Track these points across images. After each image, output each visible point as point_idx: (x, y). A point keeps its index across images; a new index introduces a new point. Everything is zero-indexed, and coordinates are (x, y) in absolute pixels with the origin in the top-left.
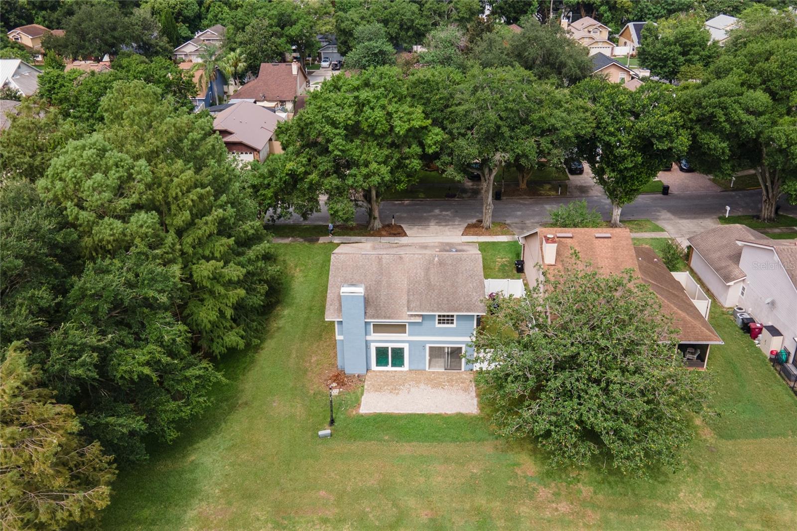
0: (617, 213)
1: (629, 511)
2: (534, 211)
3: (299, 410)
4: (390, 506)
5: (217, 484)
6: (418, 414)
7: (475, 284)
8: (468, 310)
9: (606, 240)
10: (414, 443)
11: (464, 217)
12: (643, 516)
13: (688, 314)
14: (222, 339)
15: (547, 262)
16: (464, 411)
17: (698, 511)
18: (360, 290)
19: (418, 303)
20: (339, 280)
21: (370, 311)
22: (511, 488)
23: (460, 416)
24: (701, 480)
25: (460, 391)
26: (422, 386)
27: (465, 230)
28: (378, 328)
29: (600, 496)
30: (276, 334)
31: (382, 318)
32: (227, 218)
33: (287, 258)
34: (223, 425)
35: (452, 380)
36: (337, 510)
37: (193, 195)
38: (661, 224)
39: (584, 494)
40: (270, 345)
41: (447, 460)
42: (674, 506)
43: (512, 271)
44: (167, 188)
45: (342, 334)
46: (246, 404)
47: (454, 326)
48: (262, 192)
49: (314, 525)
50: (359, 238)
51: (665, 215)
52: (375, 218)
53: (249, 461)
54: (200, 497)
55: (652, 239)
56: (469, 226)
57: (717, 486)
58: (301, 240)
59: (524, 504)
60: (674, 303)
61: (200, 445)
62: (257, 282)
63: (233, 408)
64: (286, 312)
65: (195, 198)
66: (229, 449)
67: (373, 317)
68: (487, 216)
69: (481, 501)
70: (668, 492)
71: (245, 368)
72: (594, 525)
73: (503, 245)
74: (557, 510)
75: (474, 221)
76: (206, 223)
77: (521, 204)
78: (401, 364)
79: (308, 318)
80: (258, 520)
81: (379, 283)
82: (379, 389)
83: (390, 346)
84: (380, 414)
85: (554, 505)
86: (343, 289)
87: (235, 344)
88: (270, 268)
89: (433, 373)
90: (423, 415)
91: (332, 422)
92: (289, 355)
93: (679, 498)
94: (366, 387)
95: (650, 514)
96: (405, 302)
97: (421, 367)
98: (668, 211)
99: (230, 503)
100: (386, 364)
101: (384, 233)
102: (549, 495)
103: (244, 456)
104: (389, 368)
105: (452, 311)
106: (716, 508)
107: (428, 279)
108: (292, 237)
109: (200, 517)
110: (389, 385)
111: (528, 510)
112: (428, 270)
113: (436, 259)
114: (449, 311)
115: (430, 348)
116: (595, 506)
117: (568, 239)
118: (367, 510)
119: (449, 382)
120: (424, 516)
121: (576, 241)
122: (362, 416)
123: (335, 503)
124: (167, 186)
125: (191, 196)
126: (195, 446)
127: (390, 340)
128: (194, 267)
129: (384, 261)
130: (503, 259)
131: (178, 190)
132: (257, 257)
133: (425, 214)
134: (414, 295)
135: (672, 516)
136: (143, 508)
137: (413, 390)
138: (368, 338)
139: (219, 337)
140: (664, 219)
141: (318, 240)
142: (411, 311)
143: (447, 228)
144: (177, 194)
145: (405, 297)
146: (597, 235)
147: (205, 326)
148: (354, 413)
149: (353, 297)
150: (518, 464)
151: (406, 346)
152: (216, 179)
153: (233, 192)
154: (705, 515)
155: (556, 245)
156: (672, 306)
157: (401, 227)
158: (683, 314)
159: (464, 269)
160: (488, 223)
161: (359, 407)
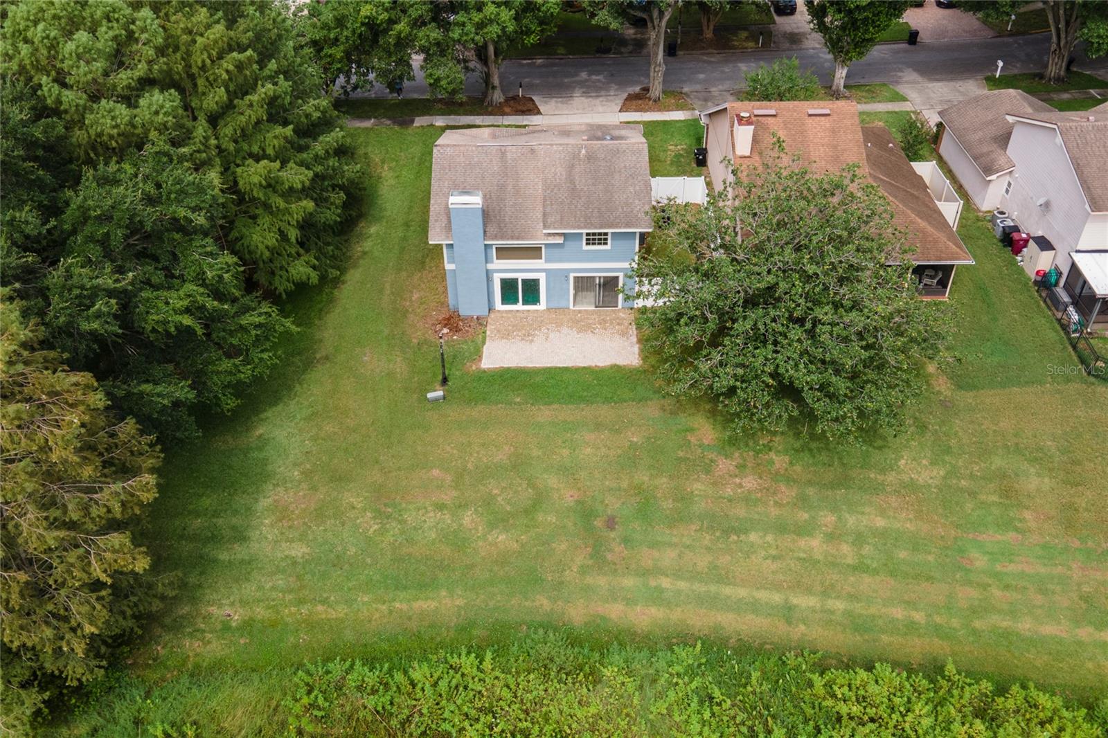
0: (841, 74)
1: (833, 486)
2: (723, 72)
3: (399, 365)
4: (524, 486)
5: (295, 464)
6: (559, 368)
7: (637, 188)
8: (627, 226)
9: (823, 118)
10: (555, 406)
11: (622, 84)
12: (852, 491)
13: (930, 223)
14: (287, 271)
15: (739, 152)
16: (621, 362)
17: (921, 481)
18: (476, 200)
19: (558, 217)
20: (446, 184)
21: (491, 229)
22: (680, 460)
23: (616, 368)
24: (929, 444)
25: (616, 335)
26: (565, 330)
27: (624, 104)
28: (503, 252)
29: (798, 468)
30: (361, 262)
31: (508, 239)
32: (280, 96)
33: (370, 149)
34: (298, 387)
35: (605, 321)
36: (455, 494)
37: (228, 64)
38: (903, 89)
39: (777, 466)
40: (353, 277)
41: (598, 427)
42: (891, 477)
43: (689, 164)
44: (189, 54)
45: (453, 262)
46: (327, 358)
47: (608, 247)
48: (327, 51)
49: (427, 512)
50: (472, 117)
51: (910, 75)
52: (494, 88)
53: (335, 433)
54: (275, 482)
55: (888, 112)
56: (631, 98)
57: (948, 450)
58: (389, 122)
59: (697, 480)
60: (913, 210)
61: (269, 414)
62: (330, 189)
63: (309, 365)
64: (373, 230)
65: (231, 67)
66: (308, 419)
67: (495, 237)
68: (656, 83)
69: (642, 477)
70: (886, 459)
71: (321, 310)
72: (788, 503)
73: (678, 125)
74: (740, 486)
75: (637, 89)
76: (251, 105)
77: (705, 62)
78: (536, 300)
79: (405, 238)
80: (354, 508)
81: (502, 187)
82: (506, 335)
83: (520, 276)
84: (509, 369)
85: (738, 480)
86: (452, 199)
87: (304, 278)
88: (346, 168)
89: (580, 312)
90: (566, 369)
91: (445, 381)
92: (381, 291)
93: (899, 467)
94: (488, 333)
95: (860, 488)
96: (540, 215)
97: (563, 304)
98: (915, 70)
99: (314, 488)
100: (516, 301)
101: (507, 110)
102: (731, 468)
103: (329, 428)
104: (520, 306)
105: (605, 228)
106: (944, 478)
107: (572, 182)
108: (375, 117)
109: (276, 507)
110: (519, 330)
111: (703, 488)
112: (571, 168)
113: (583, 151)
114: (601, 228)
115: (575, 278)
116: (790, 480)
117: (770, 119)
118: (495, 491)
119: (600, 324)
120: (569, 497)
121: (781, 121)
122: (485, 372)
123: (453, 484)
124: (188, 50)
125: (225, 65)
126: (262, 416)
127: (520, 269)
128: (239, 170)
129: (509, 155)
130: (678, 146)
131: (205, 56)
132: (327, 152)
133: (566, 80)
134: (552, 205)
135: (888, 489)
136: (201, 496)
137: (552, 335)
138: (490, 266)
139: (282, 268)
140: (907, 82)
141: (412, 121)
142: (549, 228)
143: (597, 101)
144: (203, 61)
145: (540, 208)
146: (811, 112)
147: (262, 254)
148: (474, 368)
149: (466, 211)
150: (691, 430)
151: (542, 277)
152: (258, 37)
153: (285, 56)
154: (930, 486)
155: (753, 127)
156: (909, 212)
157: (533, 100)
158: (923, 224)
159: (623, 165)
160: (657, 93)
161: (480, 360)
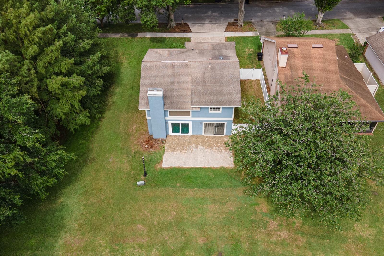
0: (321, 16)
1: (323, 237)
2: (269, 12)
3: (126, 166)
4: (180, 235)
5: (76, 220)
6: (197, 168)
8: (230, 105)
9: (319, 49)
10: (195, 189)
11: (226, 17)
12: (332, 240)
15: (281, 65)
16: (225, 165)
17: (365, 237)
18: (160, 94)
19: (198, 99)
21: (167, 104)
22: (253, 221)
23: (223, 168)
24: (368, 216)
25: (223, 150)
26: (200, 147)
27: (227, 28)
28: (172, 113)
29: (306, 227)
30: (112, 107)
31: (175, 109)
33: (118, 49)
34: (80, 176)
35: (218, 142)
36: (148, 239)
38: (347, 22)
39: (297, 225)
40: (108, 115)
41: (214, 201)
42: (350, 234)
43: (255, 59)
45: (150, 117)
46: (93, 160)
47: (220, 112)
49: (135, 249)
50: (162, 33)
52: (171, 20)
53: (95, 203)
54: (66, 230)
56: (230, 25)
57: (377, 220)
58: (127, 35)
59: (260, 232)
61: (65, 190)
62: (96, 78)
63: (85, 163)
64: (117, 90)
65: (40, 35)
66: (83, 194)
67: (169, 108)
68: (241, 19)
69: (235, 230)
70: (347, 223)
71: (93, 132)
72: (302, 246)
73: (250, 39)
74: (280, 236)
75: (232, 20)
78: (187, 132)
80: (101, 246)
81: (172, 83)
82: (173, 149)
83: (180, 123)
84: (174, 168)
85: (278, 233)
86: (149, 93)
89: (207, 137)
90: (200, 169)
91: (145, 174)
92: (119, 123)
93: (354, 228)
94: (166, 148)
95: (336, 239)
96: (189, 97)
97: (199, 133)
99: (83, 234)
100: (178, 132)
101: (177, 30)
102: (276, 226)
103: (93, 199)
104: (180, 134)
105: (219, 105)
106: (376, 235)
107: (204, 81)
108: (121, 33)
109: (65, 245)
110: (180, 147)
111: (263, 237)
112: (204, 74)
113: (210, 66)
114: (217, 105)
115: (205, 124)
116: (303, 233)
117: (295, 49)
118: (167, 238)
119: (216, 144)
120: (200, 241)
121: (300, 50)
122: (164, 169)
123: (147, 233)
124: (17, 26)
126: (63, 191)
127: (181, 120)
128: (48, 81)
129: (176, 67)
130: (250, 49)
131: (26, 29)
133: (202, 15)
134: (195, 93)
135: (349, 240)
136: (30, 238)
137: (194, 150)
138: (167, 118)
140: (348, 19)
141: (137, 35)
142: (193, 105)
143: (215, 26)
145: (189, 93)
146: (314, 46)
148: (159, 167)
149: (156, 98)
150: (256, 204)
151: (190, 123)
154: (369, 240)
155: (288, 55)
157: (188, 25)
160: (241, 24)
161: (162, 163)
